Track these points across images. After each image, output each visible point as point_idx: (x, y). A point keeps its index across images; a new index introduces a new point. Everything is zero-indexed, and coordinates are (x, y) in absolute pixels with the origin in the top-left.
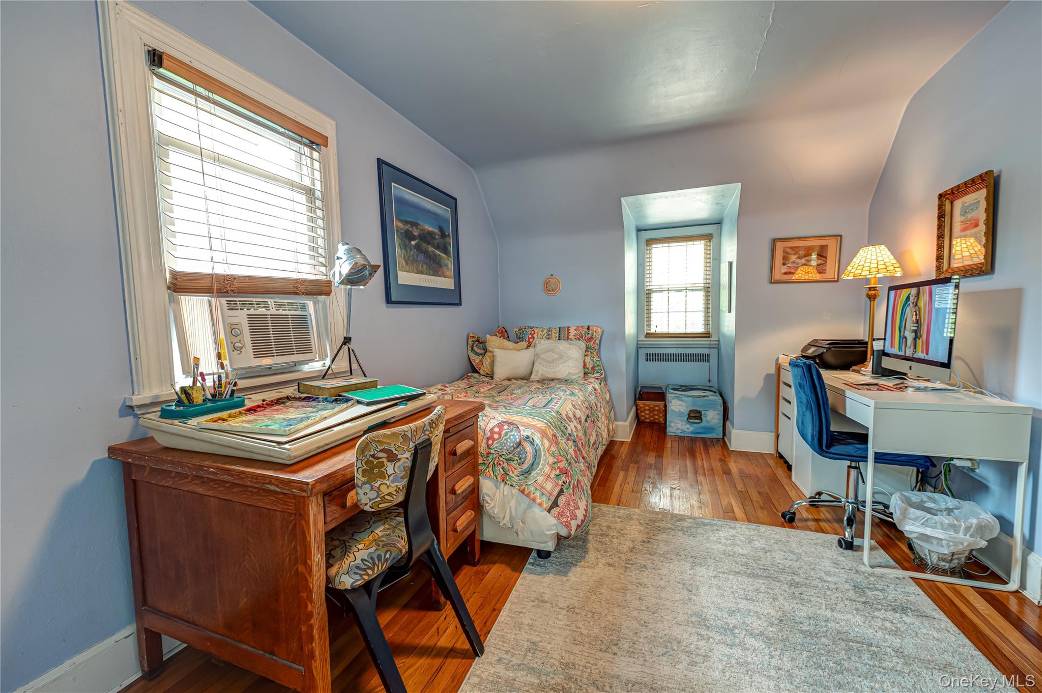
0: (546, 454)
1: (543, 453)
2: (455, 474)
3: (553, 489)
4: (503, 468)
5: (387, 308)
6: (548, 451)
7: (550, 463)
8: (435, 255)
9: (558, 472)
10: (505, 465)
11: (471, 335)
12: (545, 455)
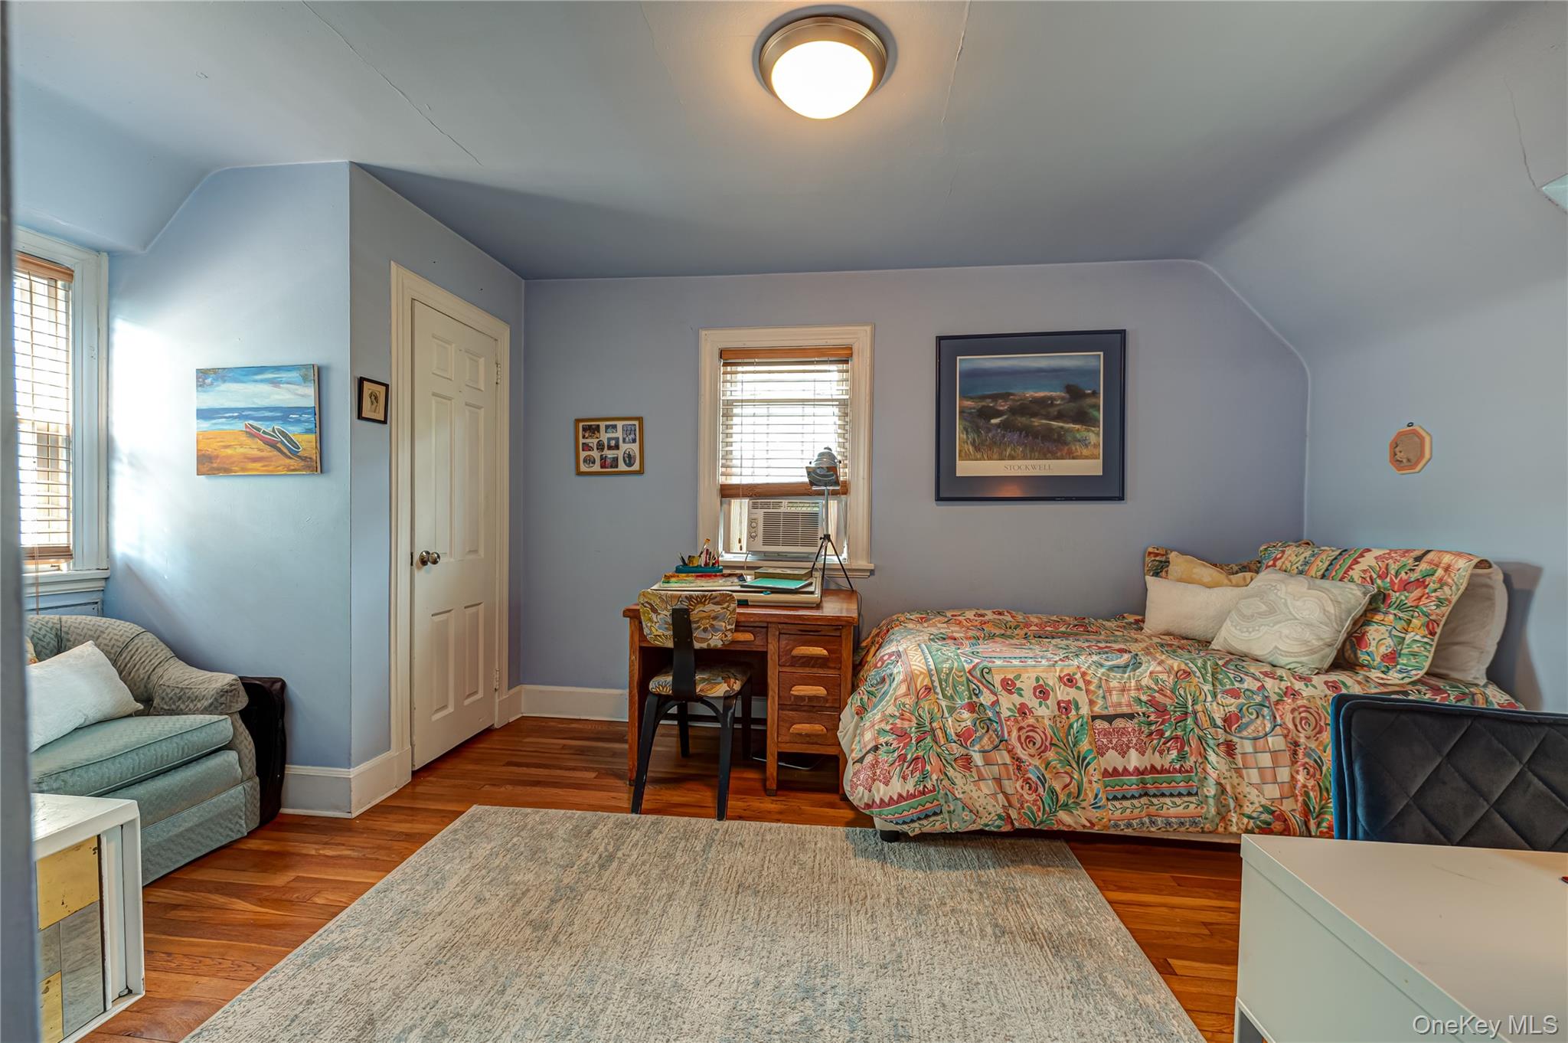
0: (890, 701)
1: (888, 698)
2: (795, 675)
3: (869, 742)
4: (861, 699)
5: (937, 505)
6: (895, 699)
7: (887, 713)
8: (1050, 429)
9: (888, 728)
10: (865, 698)
11: (1150, 550)
12: (888, 702)
